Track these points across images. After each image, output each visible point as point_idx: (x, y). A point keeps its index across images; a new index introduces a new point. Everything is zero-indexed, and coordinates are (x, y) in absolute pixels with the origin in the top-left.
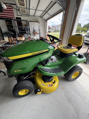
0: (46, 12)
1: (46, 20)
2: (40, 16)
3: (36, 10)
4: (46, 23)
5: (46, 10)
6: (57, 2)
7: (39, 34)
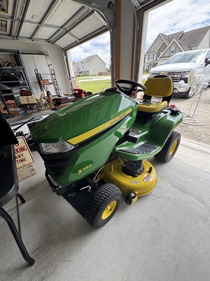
0: (65, 29)
1: (65, 50)
2: (48, 40)
3: (40, 23)
4: (66, 55)
5: (66, 27)
6: (95, 12)
7: (52, 85)
